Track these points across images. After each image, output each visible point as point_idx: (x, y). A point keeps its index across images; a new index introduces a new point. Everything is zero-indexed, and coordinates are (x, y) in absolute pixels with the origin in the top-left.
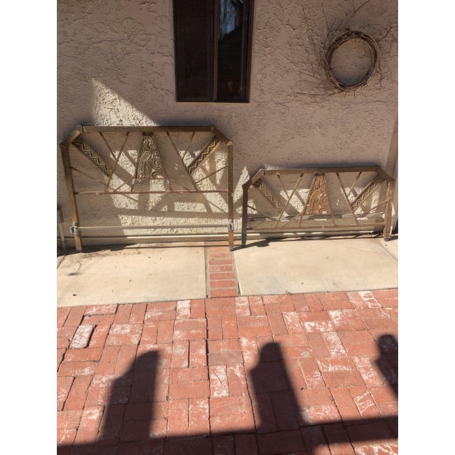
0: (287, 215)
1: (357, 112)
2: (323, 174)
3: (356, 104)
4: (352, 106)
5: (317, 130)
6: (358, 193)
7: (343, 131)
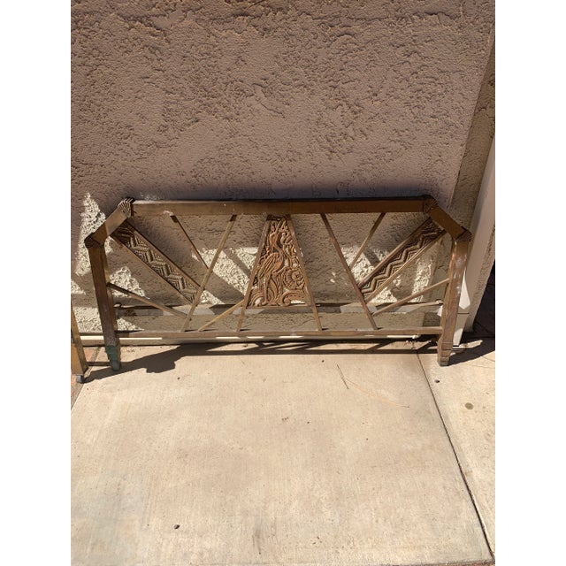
0: (216, 301)
1: (370, 46)
2: (288, 218)
3: (367, 21)
4: (356, 27)
5: (259, 100)
6: (382, 259)
7: (332, 103)
